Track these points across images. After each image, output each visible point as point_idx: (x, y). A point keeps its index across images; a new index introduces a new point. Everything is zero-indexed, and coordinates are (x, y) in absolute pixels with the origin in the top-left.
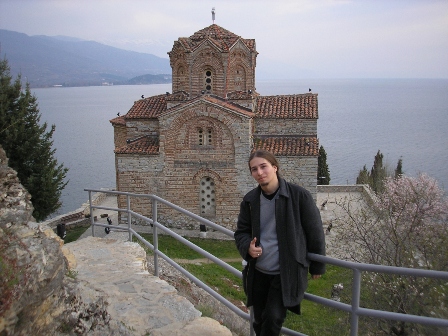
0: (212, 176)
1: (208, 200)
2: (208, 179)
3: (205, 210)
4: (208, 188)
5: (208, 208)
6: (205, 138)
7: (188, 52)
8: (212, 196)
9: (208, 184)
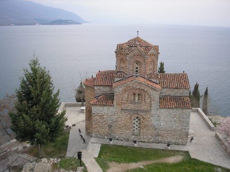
0: (140, 116)
1: (136, 127)
2: (137, 118)
3: (135, 132)
4: (137, 122)
5: (136, 131)
6: (137, 98)
7: (128, 54)
8: (139, 126)
9: (137, 120)
